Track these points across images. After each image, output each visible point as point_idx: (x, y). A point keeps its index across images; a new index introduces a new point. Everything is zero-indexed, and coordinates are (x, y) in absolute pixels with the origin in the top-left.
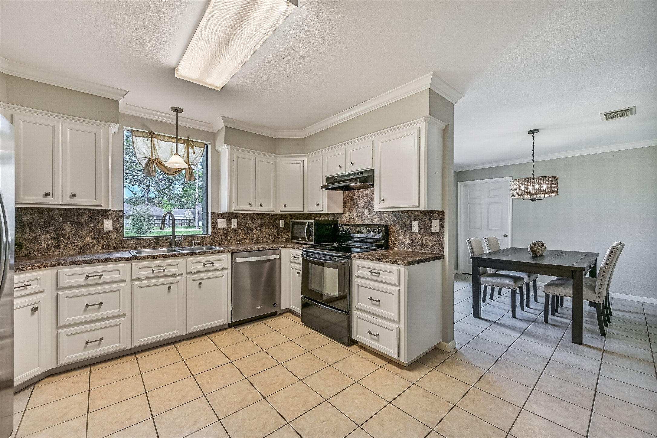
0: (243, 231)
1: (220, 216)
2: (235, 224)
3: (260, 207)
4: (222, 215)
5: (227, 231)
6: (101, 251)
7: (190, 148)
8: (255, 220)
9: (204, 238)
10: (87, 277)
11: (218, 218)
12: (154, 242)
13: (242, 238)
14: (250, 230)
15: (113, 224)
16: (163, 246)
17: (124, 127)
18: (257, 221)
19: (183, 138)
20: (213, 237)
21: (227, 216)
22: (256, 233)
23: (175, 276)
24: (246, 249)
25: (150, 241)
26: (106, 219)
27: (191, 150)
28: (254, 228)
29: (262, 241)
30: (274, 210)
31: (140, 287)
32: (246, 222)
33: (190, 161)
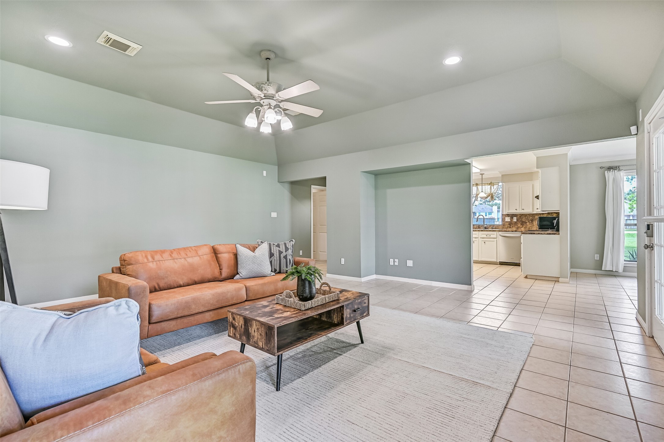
0: (520, 223)
2: (515, 219)
3: (524, 211)
4: (508, 215)
5: (510, 224)
7: (492, 186)
8: (528, 217)
9: (499, 226)
11: (506, 217)
13: (519, 227)
14: (525, 223)
19: (488, 183)
20: (503, 226)
21: (511, 215)
27: (492, 187)
28: (527, 222)
32: (522, 219)
33: (491, 193)
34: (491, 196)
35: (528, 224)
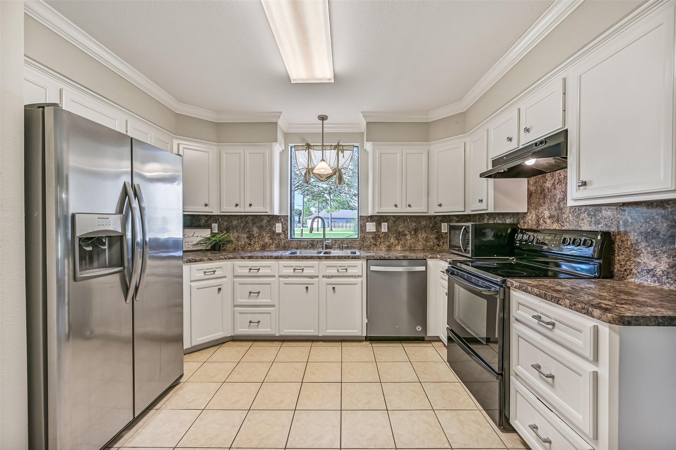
0: (394, 235)
1: (369, 219)
2: (384, 227)
3: (408, 208)
4: (372, 218)
5: (376, 236)
6: (275, 249)
7: (340, 152)
8: (408, 223)
9: (353, 242)
10: (250, 269)
11: (367, 222)
12: (311, 243)
13: (392, 244)
14: (403, 235)
15: (282, 227)
16: (317, 247)
17: (289, 144)
18: (410, 224)
19: (334, 144)
20: (362, 241)
21: (377, 218)
22: (410, 238)
23: (312, 277)
24: (382, 257)
25: (307, 242)
26: (278, 223)
27: (341, 155)
28: (407, 233)
29: (416, 249)
30: (426, 211)
31: (285, 284)
32: (397, 226)
33: (340, 165)
34: (337, 174)
35: (408, 237)
